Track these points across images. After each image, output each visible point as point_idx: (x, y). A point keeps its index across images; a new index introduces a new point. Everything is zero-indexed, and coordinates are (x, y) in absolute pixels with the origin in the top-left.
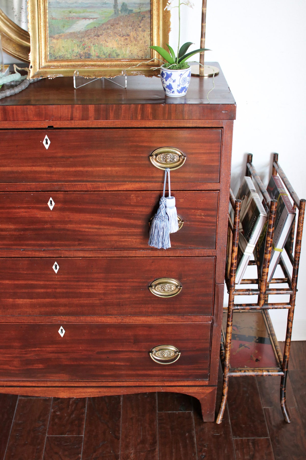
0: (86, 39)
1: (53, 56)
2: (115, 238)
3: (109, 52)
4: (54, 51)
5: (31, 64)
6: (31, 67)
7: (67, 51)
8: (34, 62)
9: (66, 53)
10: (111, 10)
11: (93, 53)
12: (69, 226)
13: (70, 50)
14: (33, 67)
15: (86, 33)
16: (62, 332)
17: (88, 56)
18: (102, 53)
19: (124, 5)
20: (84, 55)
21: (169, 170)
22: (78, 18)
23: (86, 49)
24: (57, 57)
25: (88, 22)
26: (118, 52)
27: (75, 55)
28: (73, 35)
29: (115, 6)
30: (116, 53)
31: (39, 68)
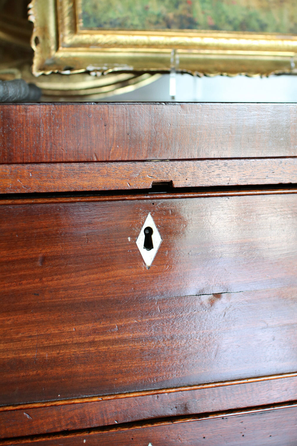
1: (92, 20)
3: (241, 18)
4: (95, 7)
5: (36, 33)
6: (37, 41)
7: (130, 9)
8: (45, 29)
9: (129, 14)
11: (199, 16)
13: (139, 8)
14: (41, 40)
18: (223, 18)
20: (176, 20)
23: (181, 7)
24: (105, 23)
26: (263, 17)
27: (154, 19)
30: (258, 21)
31: (57, 49)
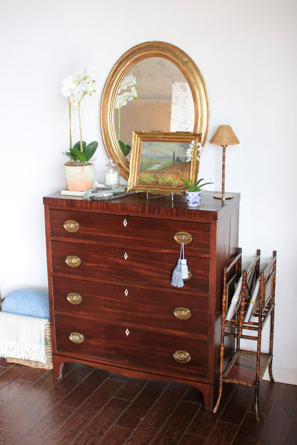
0: (157, 175)
1: (140, 181)
2: (157, 280)
3: (168, 182)
4: (141, 179)
7: (147, 180)
8: (131, 183)
10: (172, 160)
11: (160, 181)
12: (134, 270)
13: (149, 179)
14: (129, 186)
15: (158, 171)
16: (127, 333)
17: (157, 183)
18: (164, 182)
19: (178, 158)
20: (155, 182)
21: (183, 244)
22: (155, 163)
23: (157, 179)
24: (142, 182)
25: (160, 165)
26: (172, 182)
27: (151, 182)
28: (151, 172)
29: (174, 158)
31: (133, 187)
